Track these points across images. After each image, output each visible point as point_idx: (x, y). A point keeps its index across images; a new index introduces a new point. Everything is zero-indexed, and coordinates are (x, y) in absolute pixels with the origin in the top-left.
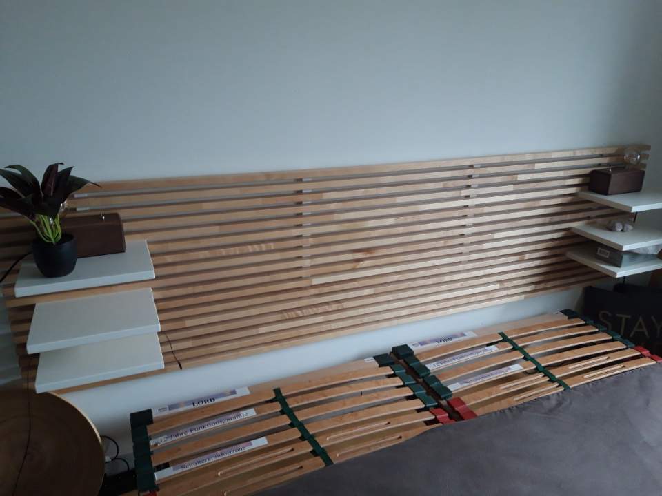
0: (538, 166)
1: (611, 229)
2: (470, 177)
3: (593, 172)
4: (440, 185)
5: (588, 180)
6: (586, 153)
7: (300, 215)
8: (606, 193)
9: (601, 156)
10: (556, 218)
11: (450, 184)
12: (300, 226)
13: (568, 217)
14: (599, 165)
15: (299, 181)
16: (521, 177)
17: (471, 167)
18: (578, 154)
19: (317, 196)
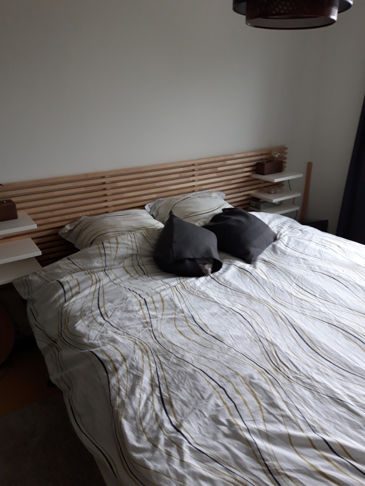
0: (228, 162)
1: (269, 193)
2: (193, 170)
3: (257, 163)
4: (178, 176)
5: (255, 168)
6: (252, 154)
7: (105, 195)
8: (263, 174)
9: (262, 155)
10: (242, 189)
11: (183, 175)
12: (106, 201)
13: (248, 188)
14: (262, 159)
15: (104, 177)
16: (220, 169)
17: (193, 165)
18: (249, 154)
19: (113, 185)
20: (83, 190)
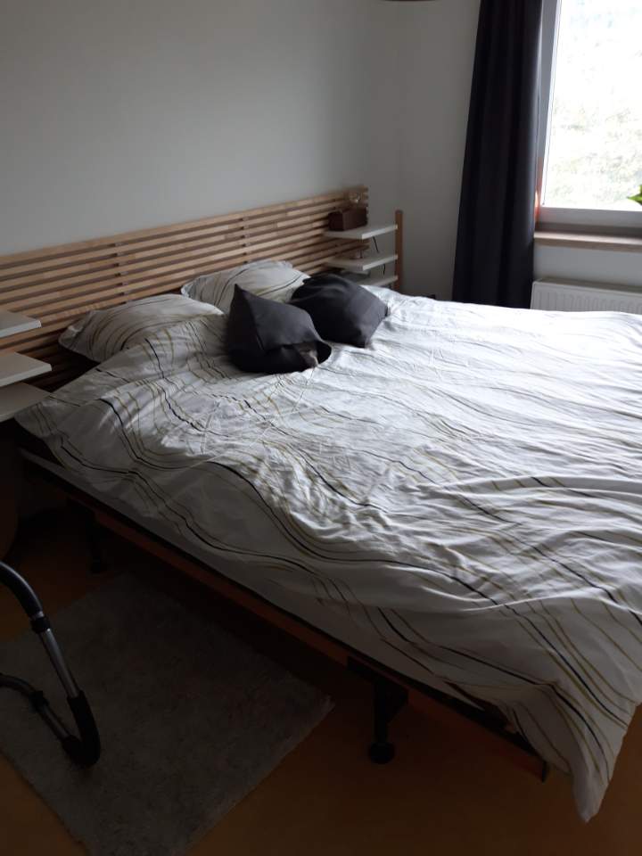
0: (291, 214)
1: (353, 258)
2: (242, 228)
3: (330, 214)
4: (222, 237)
5: (327, 222)
6: (322, 200)
7: (118, 275)
8: (341, 229)
9: (334, 201)
10: (313, 256)
11: (230, 236)
12: (120, 285)
13: (322, 254)
14: (334, 208)
15: (113, 245)
16: (280, 225)
17: (241, 220)
18: (317, 201)
19: (130, 257)
20: (86, 267)
